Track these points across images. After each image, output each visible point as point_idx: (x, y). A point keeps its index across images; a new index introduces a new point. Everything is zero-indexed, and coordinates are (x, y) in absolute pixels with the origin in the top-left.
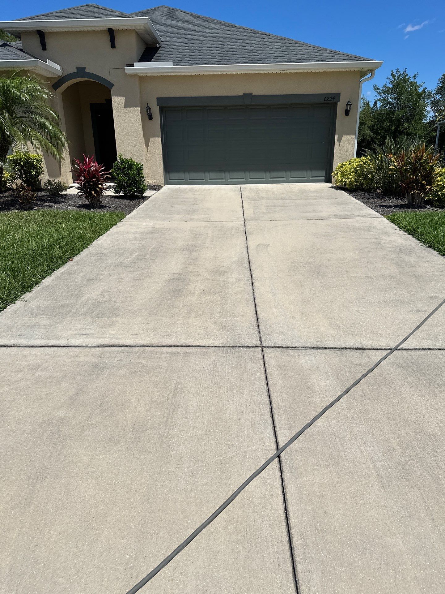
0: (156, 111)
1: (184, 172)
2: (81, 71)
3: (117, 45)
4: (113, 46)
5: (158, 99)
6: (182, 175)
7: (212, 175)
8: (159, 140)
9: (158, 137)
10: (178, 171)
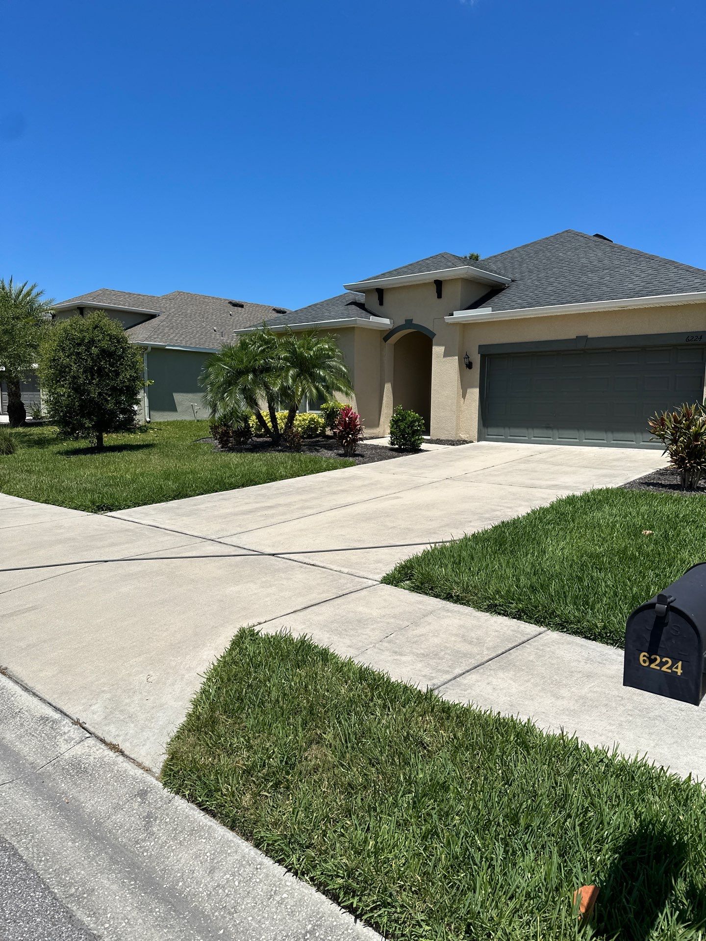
0: (476, 359)
1: (504, 426)
2: (409, 323)
3: (443, 295)
4: (439, 296)
5: (481, 347)
6: (501, 431)
7: (537, 432)
8: (477, 391)
9: (476, 387)
10: (497, 426)
